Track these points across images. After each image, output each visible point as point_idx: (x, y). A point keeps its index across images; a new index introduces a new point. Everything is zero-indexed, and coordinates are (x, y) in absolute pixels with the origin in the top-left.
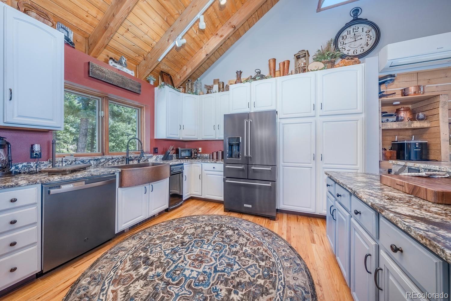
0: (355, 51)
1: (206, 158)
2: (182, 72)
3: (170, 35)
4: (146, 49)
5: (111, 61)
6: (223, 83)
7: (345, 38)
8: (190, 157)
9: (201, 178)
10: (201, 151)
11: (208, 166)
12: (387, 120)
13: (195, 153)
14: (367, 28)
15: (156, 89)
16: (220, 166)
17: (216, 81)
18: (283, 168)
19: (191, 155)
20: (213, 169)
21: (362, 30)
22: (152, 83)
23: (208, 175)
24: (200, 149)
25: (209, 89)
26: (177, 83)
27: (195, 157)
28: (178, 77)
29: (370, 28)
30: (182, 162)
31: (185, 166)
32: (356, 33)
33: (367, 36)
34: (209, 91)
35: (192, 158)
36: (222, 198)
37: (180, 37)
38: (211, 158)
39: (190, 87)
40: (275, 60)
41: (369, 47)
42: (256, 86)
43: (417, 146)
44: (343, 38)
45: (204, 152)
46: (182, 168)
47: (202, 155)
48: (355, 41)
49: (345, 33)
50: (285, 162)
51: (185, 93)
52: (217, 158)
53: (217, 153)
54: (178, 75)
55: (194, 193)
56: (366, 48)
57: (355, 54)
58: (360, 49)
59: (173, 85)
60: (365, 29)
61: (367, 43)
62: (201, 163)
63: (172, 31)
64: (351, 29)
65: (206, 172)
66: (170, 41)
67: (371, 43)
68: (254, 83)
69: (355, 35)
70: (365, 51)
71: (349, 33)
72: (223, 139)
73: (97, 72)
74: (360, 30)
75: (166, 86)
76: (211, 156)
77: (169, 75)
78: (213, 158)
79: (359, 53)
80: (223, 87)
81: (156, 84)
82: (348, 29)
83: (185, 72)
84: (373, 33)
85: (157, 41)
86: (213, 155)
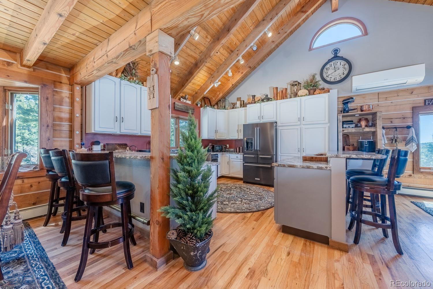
0: (335, 78)
1: (232, 151)
2: (216, 96)
3: (212, 80)
4: (197, 88)
5: (181, 99)
6: (244, 101)
7: (328, 69)
8: (221, 151)
9: (229, 164)
10: (228, 147)
11: (233, 156)
12: (349, 127)
13: (224, 148)
14: (343, 62)
15: (201, 109)
16: (240, 156)
17: (239, 99)
18: (280, 157)
19: (222, 150)
20: (236, 158)
21: (340, 64)
22: (199, 105)
23: (233, 162)
24: (228, 145)
25: (234, 106)
26: (213, 103)
27: (224, 151)
28: (214, 99)
29: (345, 62)
30: (218, 153)
31: (219, 156)
32: (335, 66)
33: (344, 68)
34: (234, 107)
35: (223, 152)
36: (242, 176)
37: (217, 81)
38: (235, 151)
39: (221, 105)
40: (277, 88)
41: (345, 75)
42: (264, 106)
43: (366, 143)
44: (327, 69)
45: (230, 147)
46: (218, 157)
47: (229, 149)
48: (335, 71)
49: (328, 66)
50: (282, 153)
51: (218, 109)
52: (239, 152)
53: (239, 148)
54: (213, 97)
55: (224, 173)
56: (343, 76)
57: (335, 80)
58: (338, 77)
59: (211, 105)
60: (342, 63)
61: (343, 72)
62: (229, 154)
63: (212, 78)
64: (332, 63)
65: (232, 160)
66: (211, 83)
67: (346, 72)
68: (263, 104)
69: (335, 67)
70: (342, 78)
71: (331, 66)
72: (243, 139)
73: (178, 106)
74: (339, 64)
75: (208, 107)
76: (235, 150)
77: (208, 98)
78: (236, 152)
79: (338, 79)
80: (244, 104)
81: (201, 106)
82: (331, 63)
83: (218, 96)
84: (347, 66)
85: (204, 83)
86: (236, 150)
